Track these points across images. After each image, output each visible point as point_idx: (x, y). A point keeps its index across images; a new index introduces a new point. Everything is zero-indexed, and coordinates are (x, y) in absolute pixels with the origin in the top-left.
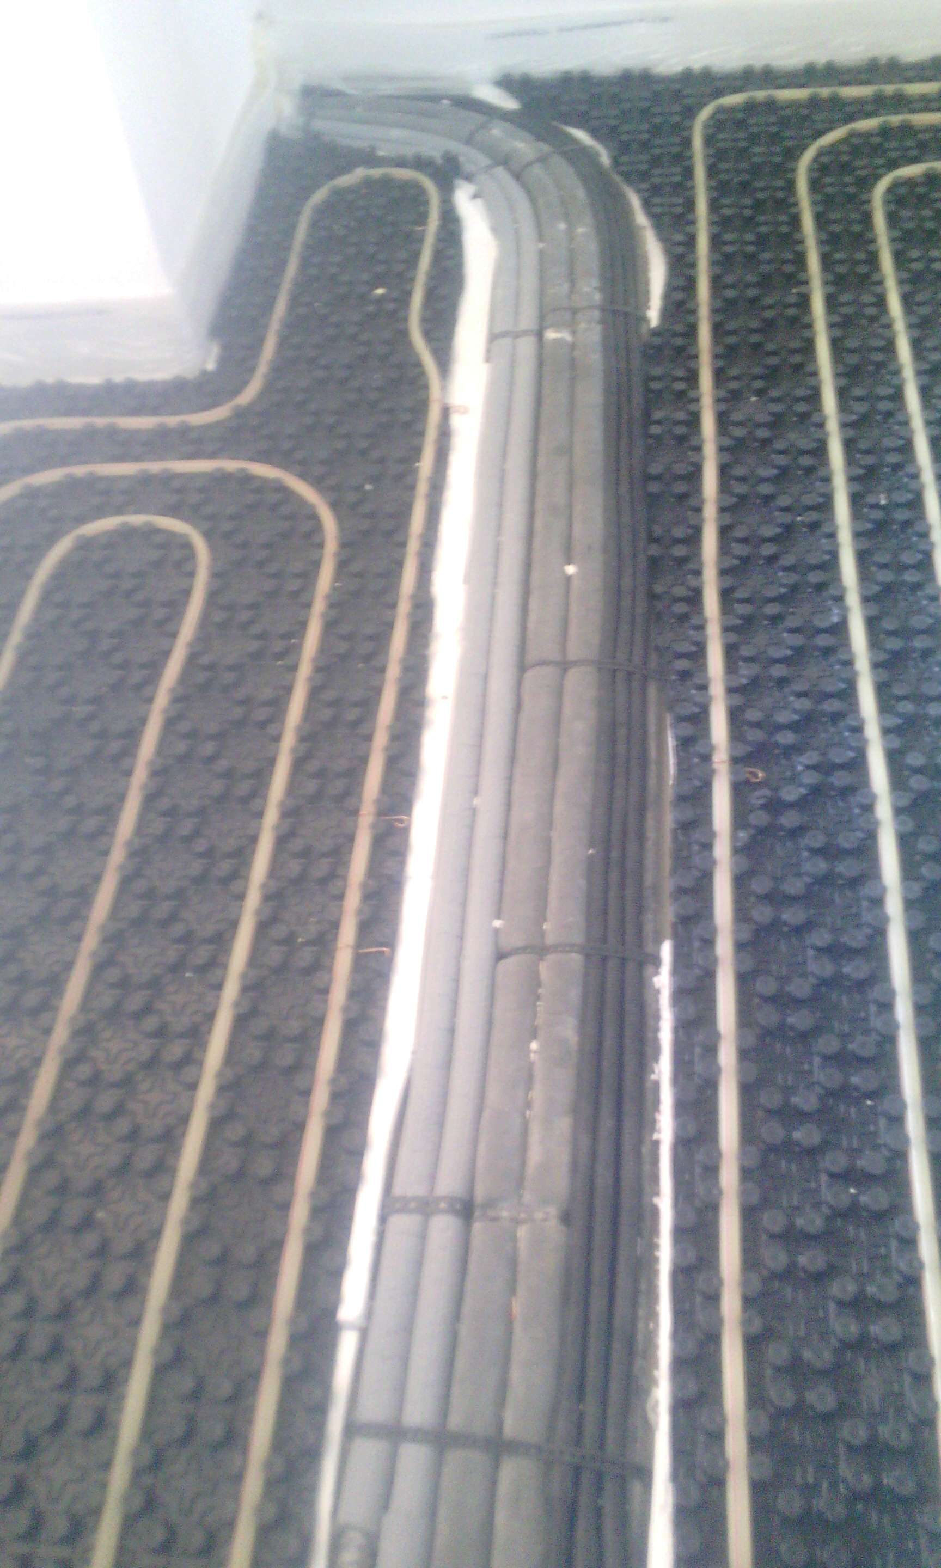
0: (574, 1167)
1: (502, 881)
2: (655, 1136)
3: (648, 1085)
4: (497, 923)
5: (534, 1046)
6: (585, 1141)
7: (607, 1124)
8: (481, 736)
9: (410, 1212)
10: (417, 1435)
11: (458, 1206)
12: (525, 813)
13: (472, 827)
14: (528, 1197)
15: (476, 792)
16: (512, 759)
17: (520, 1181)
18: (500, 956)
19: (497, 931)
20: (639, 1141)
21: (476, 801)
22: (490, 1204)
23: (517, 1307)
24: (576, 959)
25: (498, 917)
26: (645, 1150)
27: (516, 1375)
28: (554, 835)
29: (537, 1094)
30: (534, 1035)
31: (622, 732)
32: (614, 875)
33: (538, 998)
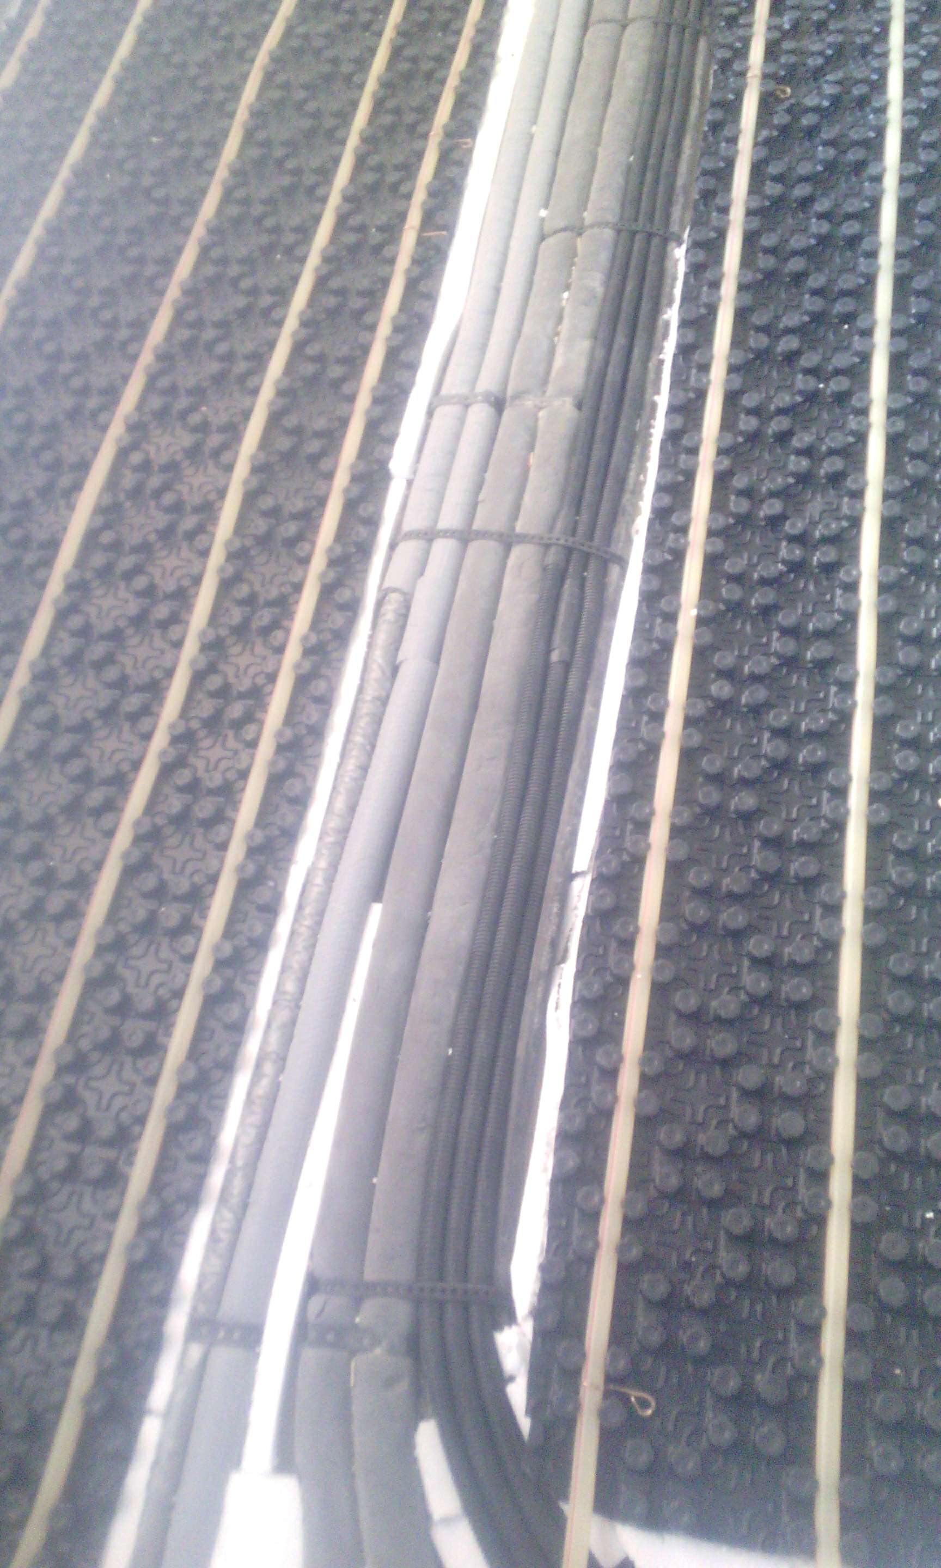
0: (589, 372)
1: (551, 185)
2: (661, 356)
3: (660, 323)
4: (543, 213)
5: (566, 295)
6: (600, 353)
7: (621, 340)
8: (543, 80)
9: (454, 404)
10: (447, 534)
11: (493, 399)
12: (577, 129)
13: (528, 147)
14: (551, 390)
15: (534, 122)
16: (570, 96)
17: (545, 382)
18: (543, 238)
19: (543, 220)
20: (646, 360)
21: (534, 129)
22: (518, 396)
23: (533, 460)
24: (609, 234)
25: (546, 206)
26: (652, 365)
27: (527, 500)
28: (600, 150)
29: (565, 327)
30: (567, 287)
31: (669, 72)
32: (649, 176)
33: (573, 264)
